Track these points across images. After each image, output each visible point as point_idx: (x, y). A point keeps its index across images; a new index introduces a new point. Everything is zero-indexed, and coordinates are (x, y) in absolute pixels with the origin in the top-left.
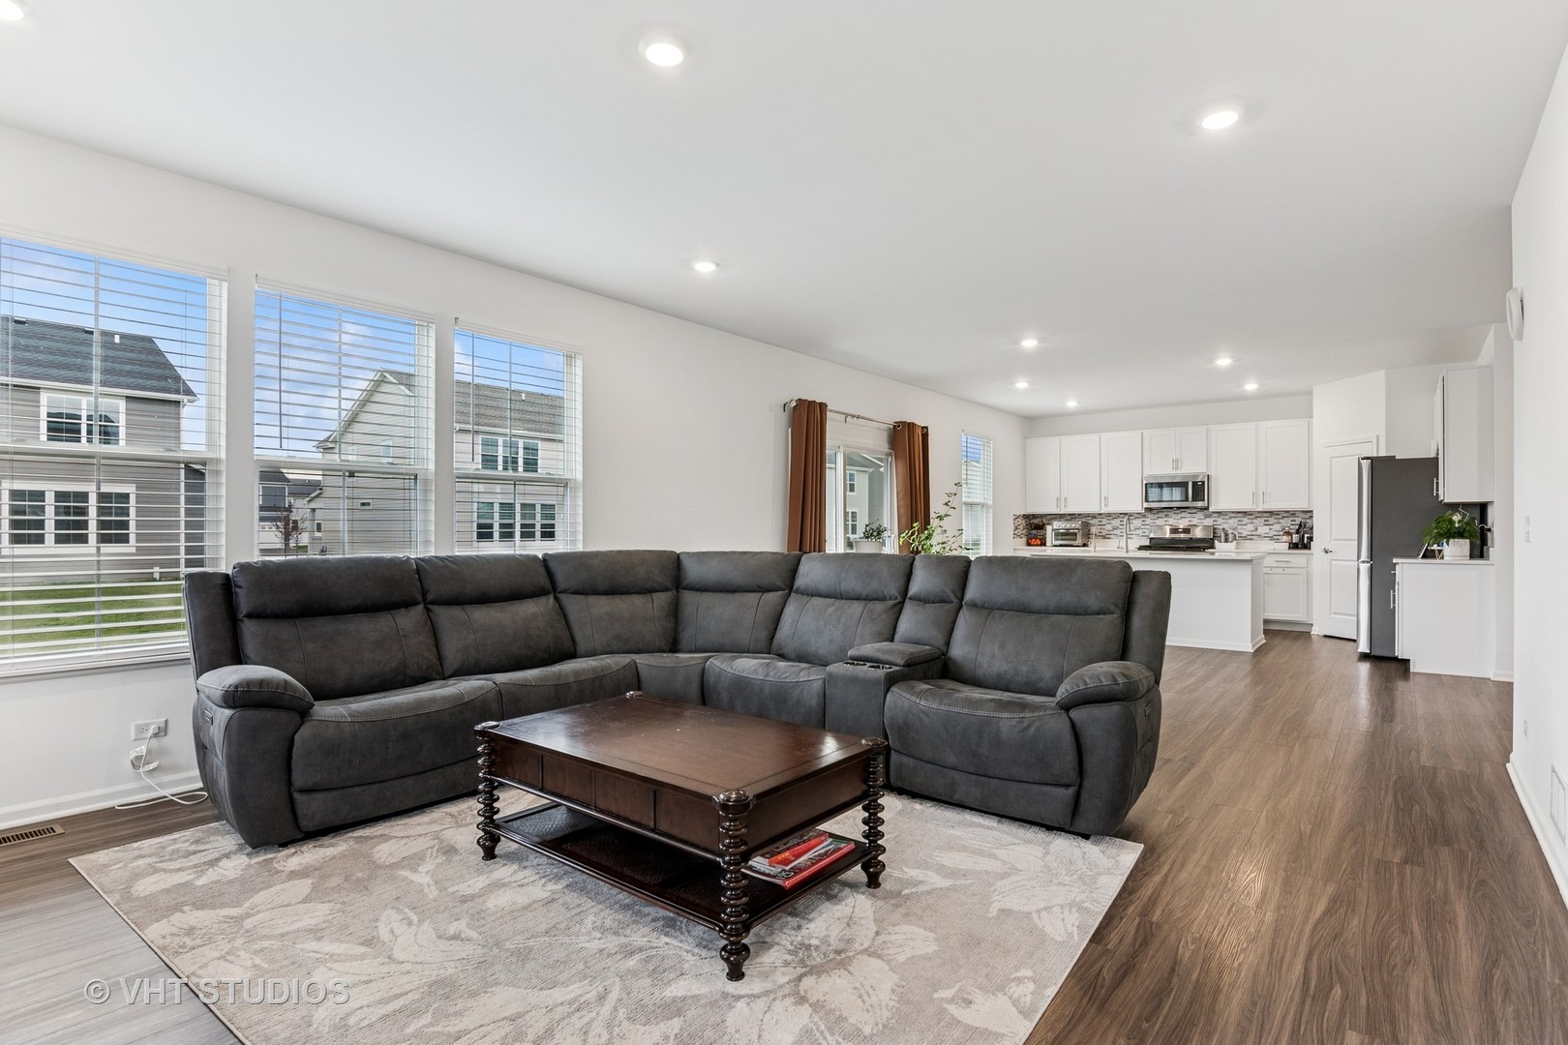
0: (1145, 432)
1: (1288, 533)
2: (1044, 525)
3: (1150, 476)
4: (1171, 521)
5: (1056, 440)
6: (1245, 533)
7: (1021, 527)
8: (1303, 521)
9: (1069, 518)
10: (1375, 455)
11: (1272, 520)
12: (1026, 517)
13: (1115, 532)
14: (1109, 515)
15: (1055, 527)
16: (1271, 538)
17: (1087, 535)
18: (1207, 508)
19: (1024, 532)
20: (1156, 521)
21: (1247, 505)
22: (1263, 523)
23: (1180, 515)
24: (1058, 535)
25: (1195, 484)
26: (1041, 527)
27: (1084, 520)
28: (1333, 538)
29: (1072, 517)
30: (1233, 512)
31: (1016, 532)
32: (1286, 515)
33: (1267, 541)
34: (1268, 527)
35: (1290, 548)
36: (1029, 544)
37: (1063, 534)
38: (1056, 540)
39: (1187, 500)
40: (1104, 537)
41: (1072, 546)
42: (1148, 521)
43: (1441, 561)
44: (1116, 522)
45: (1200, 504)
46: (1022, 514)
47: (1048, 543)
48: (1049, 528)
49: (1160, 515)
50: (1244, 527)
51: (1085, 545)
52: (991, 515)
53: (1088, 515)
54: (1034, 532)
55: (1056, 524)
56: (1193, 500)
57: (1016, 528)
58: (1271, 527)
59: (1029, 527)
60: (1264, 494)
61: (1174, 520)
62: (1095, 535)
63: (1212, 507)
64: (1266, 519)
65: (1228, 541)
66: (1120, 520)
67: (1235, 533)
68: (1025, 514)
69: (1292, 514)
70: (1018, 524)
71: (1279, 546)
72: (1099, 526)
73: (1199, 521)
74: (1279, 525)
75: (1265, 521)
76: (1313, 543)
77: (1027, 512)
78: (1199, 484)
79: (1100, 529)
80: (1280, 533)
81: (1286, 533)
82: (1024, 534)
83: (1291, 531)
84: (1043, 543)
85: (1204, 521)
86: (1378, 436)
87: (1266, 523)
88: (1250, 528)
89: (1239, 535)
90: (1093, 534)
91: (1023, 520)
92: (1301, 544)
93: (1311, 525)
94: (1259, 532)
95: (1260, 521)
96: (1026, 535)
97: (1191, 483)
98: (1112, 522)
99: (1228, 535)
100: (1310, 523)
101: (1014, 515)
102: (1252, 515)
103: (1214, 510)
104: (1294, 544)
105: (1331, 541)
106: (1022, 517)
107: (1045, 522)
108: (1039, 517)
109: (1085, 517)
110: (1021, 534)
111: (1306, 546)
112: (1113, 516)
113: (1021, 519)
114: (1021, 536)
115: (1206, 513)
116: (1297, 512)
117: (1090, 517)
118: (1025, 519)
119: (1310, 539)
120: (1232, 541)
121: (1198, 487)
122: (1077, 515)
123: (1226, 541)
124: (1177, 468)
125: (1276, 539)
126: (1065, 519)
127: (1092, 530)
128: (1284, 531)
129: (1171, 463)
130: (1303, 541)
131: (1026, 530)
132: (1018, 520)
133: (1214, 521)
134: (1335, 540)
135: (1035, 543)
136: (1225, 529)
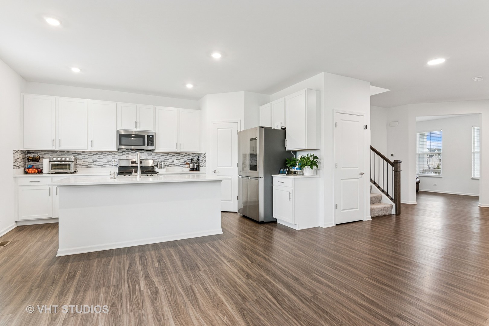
0: (118, 103)
1: (187, 163)
2: (39, 158)
4: (130, 157)
6: (168, 163)
7: (19, 160)
8: (193, 158)
9: (60, 153)
11: (180, 157)
12: (23, 152)
13: (95, 163)
14: (91, 152)
15: (49, 160)
16: (179, 166)
17: (76, 165)
19: (22, 163)
20: (121, 157)
21: (173, 149)
22: (176, 158)
23: (135, 154)
25: (148, 136)
26: (37, 160)
27: (72, 155)
29: (63, 152)
30: (163, 153)
31: (16, 164)
32: (186, 155)
33: (177, 167)
34: (178, 161)
35: (190, 170)
36: (26, 173)
37: (55, 165)
38: (52, 169)
39: (144, 145)
40: (87, 166)
41: (66, 173)
42: (116, 157)
43: (301, 177)
44: (95, 157)
45: (150, 148)
46: (20, 150)
47: (45, 172)
49: (124, 153)
50: (167, 160)
51: (75, 172)
54: (30, 163)
55: (51, 158)
56: (148, 145)
59: (26, 159)
60: (181, 144)
61: (132, 156)
62: (80, 165)
63: (155, 150)
64: (177, 156)
65: (162, 168)
66: (99, 155)
67: (164, 164)
68: (22, 149)
69: (188, 155)
70: (16, 159)
71: (184, 169)
72: (83, 159)
73: (146, 157)
74: (183, 159)
75: (177, 157)
76: (200, 168)
77: (24, 148)
78: (150, 136)
79: (84, 161)
80: (184, 163)
81: (186, 163)
82: (22, 165)
83: (188, 162)
84: (40, 171)
85: (148, 157)
86: (240, 120)
87: (177, 159)
88: (170, 160)
89: (166, 165)
90: (78, 165)
91: (21, 154)
92: (195, 168)
93: (197, 160)
94: (174, 163)
95: (174, 158)
96: (23, 166)
97: (146, 136)
98: (92, 157)
99: (161, 165)
100: (196, 158)
101: (14, 150)
102: (171, 154)
103: (155, 151)
104: (191, 168)
105: (217, 167)
106: (20, 152)
107: (41, 156)
108: (33, 152)
109: (72, 153)
110: (19, 165)
111: (197, 169)
112: (94, 153)
113: (19, 154)
114: (20, 166)
115: (150, 153)
116: (190, 154)
117: (76, 153)
118: (21, 153)
119: (198, 166)
120: (164, 168)
121: (150, 139)
122: (66, 152)
123: (161, 168)
124: (137, 126)
125: (182, 166)
126: (57, 154)
127: (78, 162)
128: (186, 162)
129: (134, 124)
130: (195, 167)
131: (23, 162)
132: (17, 154)
133: (153, 157)
134: (219, 166)
135: (33, 172)
136: (159, 161)
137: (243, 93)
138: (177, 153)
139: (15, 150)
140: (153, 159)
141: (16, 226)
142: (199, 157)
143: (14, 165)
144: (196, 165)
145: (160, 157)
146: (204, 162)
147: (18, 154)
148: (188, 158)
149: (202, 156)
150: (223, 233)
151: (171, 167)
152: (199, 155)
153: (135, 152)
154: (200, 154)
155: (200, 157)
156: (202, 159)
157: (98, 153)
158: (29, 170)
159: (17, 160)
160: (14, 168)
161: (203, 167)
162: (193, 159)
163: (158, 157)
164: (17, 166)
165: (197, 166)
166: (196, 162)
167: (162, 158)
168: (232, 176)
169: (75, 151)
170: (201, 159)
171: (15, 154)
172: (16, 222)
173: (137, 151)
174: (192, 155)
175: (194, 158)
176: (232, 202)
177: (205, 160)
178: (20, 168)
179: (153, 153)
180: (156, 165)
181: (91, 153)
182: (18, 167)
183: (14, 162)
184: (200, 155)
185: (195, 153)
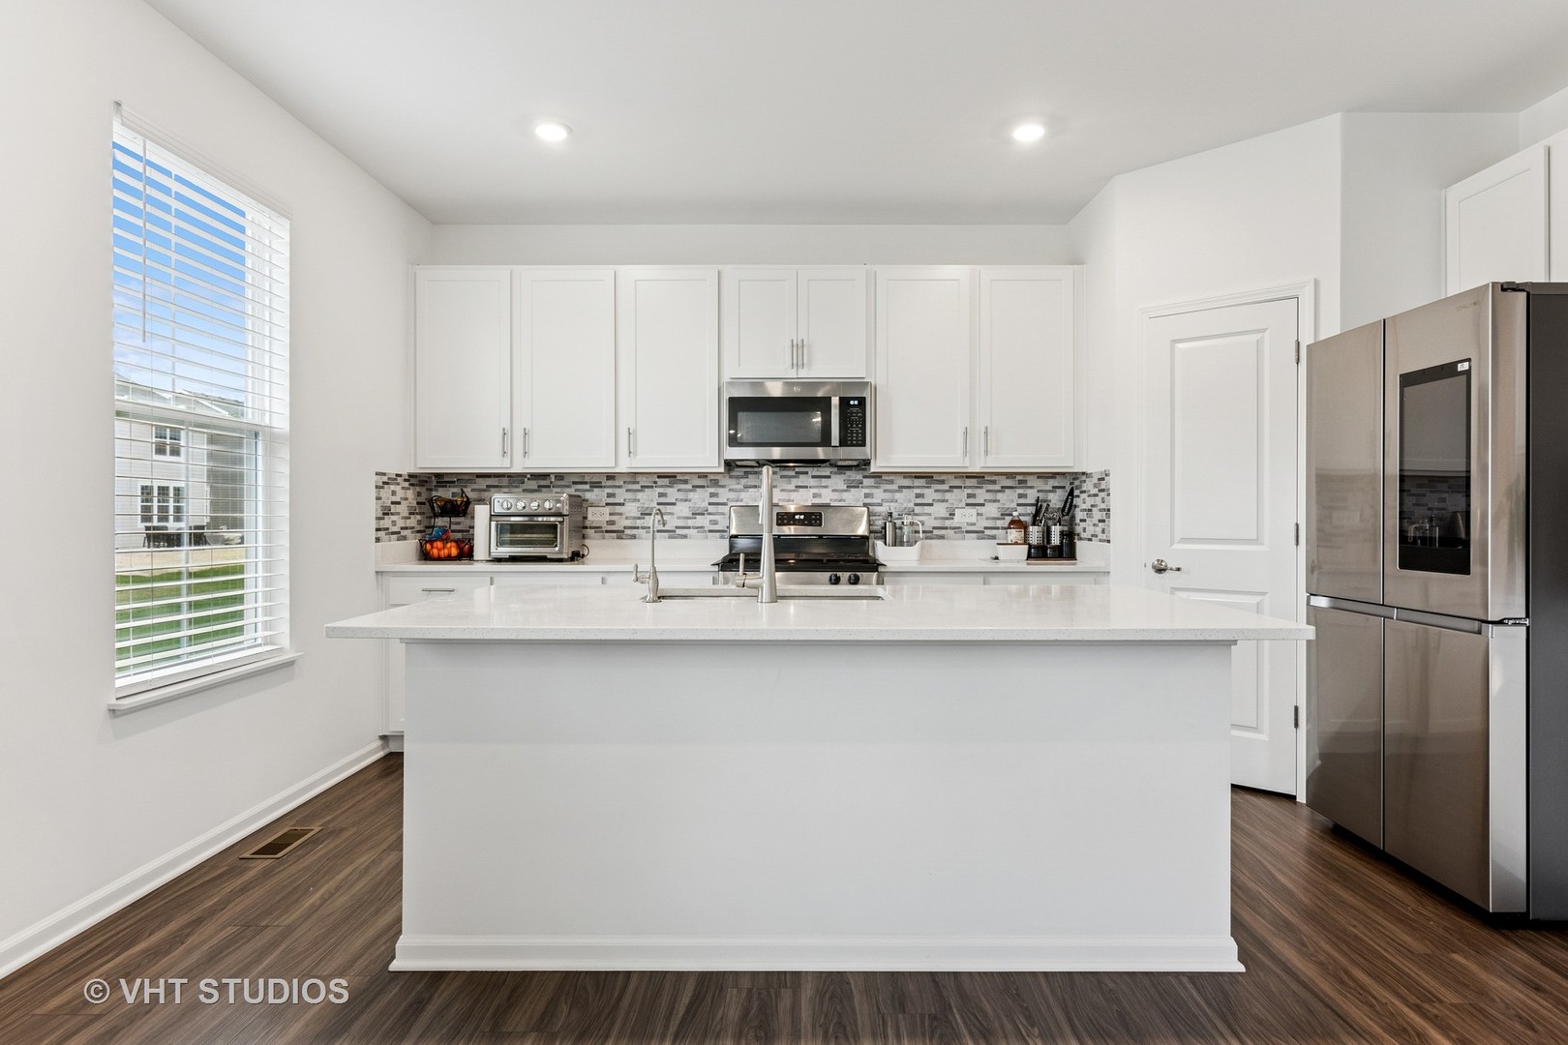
0: (727, 269)
1: (1017, 524)
2: (468, 503)
3: (735, 382)
5: (501, 272)
6: (930, 523)
7: (403, 509)
8: (1042, 496)
9: (533, 485)
10: (1542, 279)
11: (982, 495)
12: (418, 480)
13: (647, 521)
14: (633, 476)
15: (498, 509)
16: (980, 534)
17: (581, 529)
18: (867, 463)
19: (413, 522)
20: (743, 495)
21: (948, 457)
22: (965, 500)
23: (795, 482)
24: (511, 530)
25: (844, 402)
26: (460, 509)
27: (572, 491)
28: (1178, 536)
29: (542, 480)
30: (907, 475)
31: (387, 522)
32: (1009, 482)
33: (971, 541)
34: (973, 511)
35: (1029, 557)
36: (425, 556)
37: (514, 528)
38: (500, 543)
39: (825, 441)
40: (620, 534)
41: (542, 559)
42: (724, 495)
44: (649, 498)
45: (854, 453)
46: (405, 472)
47: (480, 552)
48: (481, 512)
49: (757, 477)
50: (927, 509)
51: (576, 557)
52: (285, 469)
53: (581, 479)
54: (440, 522)
55: (502, 501)
56: (843, 443)
57: (386, 512)
58: (981, 509)
59: (426, 508)
60: (986, 433)
61: (782, 490)
62: (597, 529)
63: (872, 462)
64: (970, 491)
65: (902, 544)
66: (661, 490)
67: (912, 524)
68: (413, 471)
69: (1020, 482)
70: (389, 504)
71: (1002, 551)
72: (607, 504)
73: (836, 495)
74: (996, 505)
75: (969, 496)
76: (1080, 545)
77: (419, 466)
78: (852, 403)
79: (610, 514)
80: (999, 523)
81: (1012, 522)
82: (413, 528)
83: (1022, 518)
84: (466, 554)
85: (845, 495)
86: (1316, 282)
87: (971, 501)
88: (940, 510)
89: (921, 529)
90: (591, 528)
91: (408, 489)
92: (1054, 548)
93: (1060, 505)
94: (958, 520)
95: (957, 497)
96: (418, 532)
97: (835, 401)
98: (640, 495)
99: (901, 528)
100: (1056, 500)
101: (377, 474)
102: (942, 482)
103: (873, 469)
104: (1037, 547)
105: (1172, 544)
106: (405, 480)
107: (471, 495)
108: (454, 482)
109: (574, 483)
110: (402, 528)
111: (1066, 551)
112: (644, 481)
113: (403, 488)
114: (404, 533)
115: (855, 476)
116: (1028, 478)
117: (586, 483)
118: (411, 485)
119: (1070, 536)
120: (910, 544)
121: (852, 413)
122: (553, 480)
123: (898, 542)
124: (800, 362)
125: (994, 537)
126: (525, 486)
127: (590, 517)
128: (1008, 519)
129: (788, 351)
130: (1055, 540)
131: (419, 517)
132: (392, 487)
133: (867, 496)
134: (1184, 540)
135: (444, 553)
136: (891, 514)
137: (1332, 124)
138: (970, 476)
139: (384, 474)
140: (865, 505)
141: (381, 754)
142: (1071, 493)
143: (378, 530)
144: (1056, 530)
145: (897, 496)
146: (1097, 515)
147: (398, 488)
148: (1021, 496)
149: (1088, 486)
150: (1241, 968)
151: (942, 537)
152: (1072, 483)
153: (793, 473)
154: (1075, 476)
155: (1076, 492)
156: (1090, 501)
157: (660, 482)
158: (432, 548)
159: (394, 509)
160: (378, 540)
161: (1095, 542)
162: (1045, 505)
163: (887, 496)
164: (393, 533)
165: (1062, 533)
166: (1056, 515)
167: (905, 499)
168: (1264, 594)
169: (582, 475)
170: (1082, 502)
171: (382, 487)
172: (384, 738)
173: (802, 470)
174: (1039, 484)
175: (1051, 496)
176: (1263, 737)
177: (1103, 506)
178: (405, 538)
179: (865, 477)
180: (878, 528)
181: (634, 483)
182: (395, 536)
183: (378, 519)
184: (1077, 483)
185: (1054, 475)
